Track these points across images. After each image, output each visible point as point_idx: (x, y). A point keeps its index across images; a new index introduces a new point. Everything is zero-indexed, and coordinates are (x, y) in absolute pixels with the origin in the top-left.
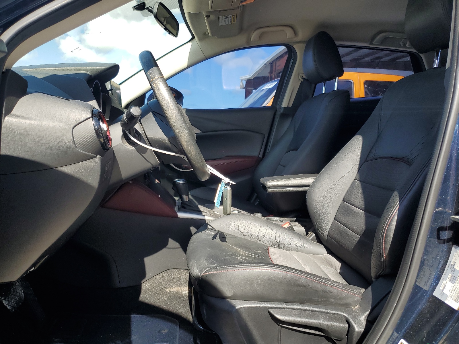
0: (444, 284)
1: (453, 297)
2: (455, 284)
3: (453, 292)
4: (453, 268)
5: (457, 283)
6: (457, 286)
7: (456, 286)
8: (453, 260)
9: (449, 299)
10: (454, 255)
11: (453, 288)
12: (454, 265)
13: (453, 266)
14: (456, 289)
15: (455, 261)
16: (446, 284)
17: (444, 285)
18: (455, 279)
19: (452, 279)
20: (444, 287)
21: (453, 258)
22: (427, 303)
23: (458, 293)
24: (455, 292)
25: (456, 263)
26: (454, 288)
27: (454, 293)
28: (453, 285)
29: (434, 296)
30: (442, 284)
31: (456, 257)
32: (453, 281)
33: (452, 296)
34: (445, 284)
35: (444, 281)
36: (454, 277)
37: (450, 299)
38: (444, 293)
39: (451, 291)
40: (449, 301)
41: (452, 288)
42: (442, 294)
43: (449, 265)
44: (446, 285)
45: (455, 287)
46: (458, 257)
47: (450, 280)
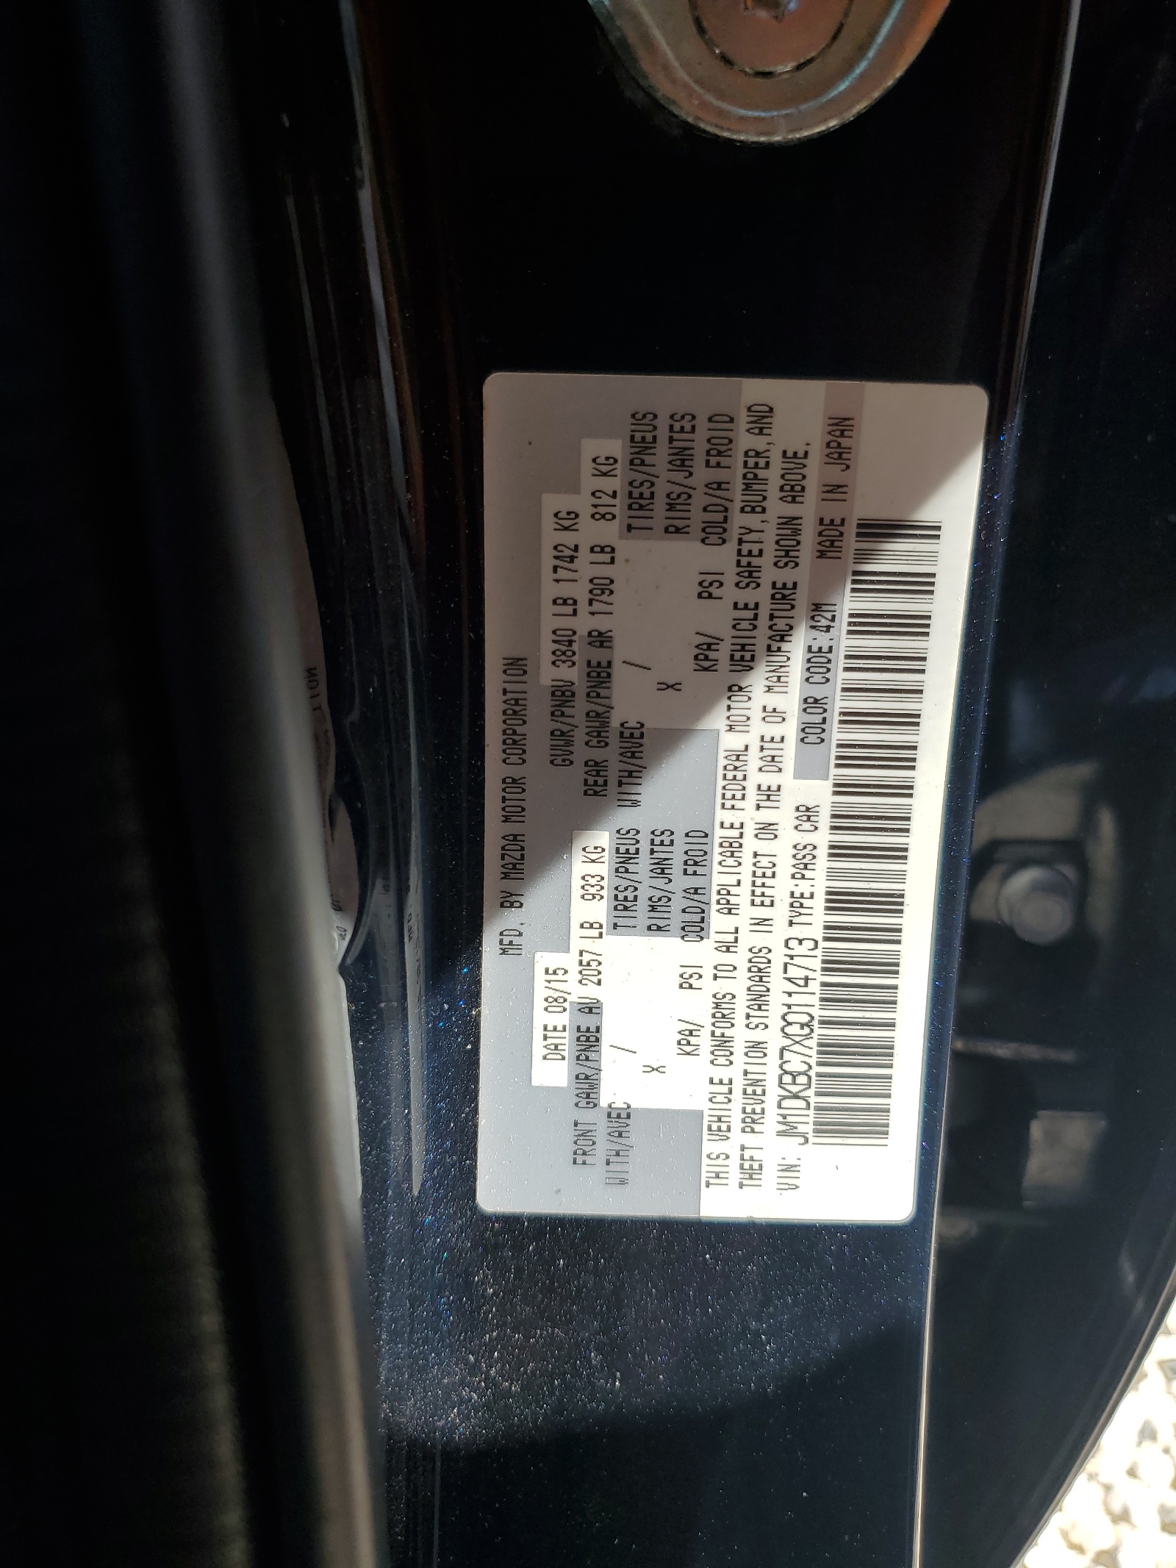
0: (555, 1003)
1: (773, 1092)
2: (718, 921)
3: (740, 1036)
4: (599, 721)
5: (742, 897)
6: (759, 940)
7: (748, 939)
8: (549, 620)
9: (732, 1147)
10: (550, 536)
11: (723, 986)
12: (600, 675)
13: (580, 707)
14: (777, 982)
15: (584, 624)
16: (591, 992)
17: (563, 1019)
18: (696, 862)
19: (647, 886)
20: (588, 1041)
21: (550, 590)
22: (474, 1369)
23: (816, 1012)
24: (775, 1023)
25: (621, 651)
26: (739, 985)
27: (774, 1039)
28: (702, 953)
29: (511, 1222)
30: (541, 1018)
31: (584, 556)
32: (678, 903)
33: (754, 1087)
34: (578, 992)
35: (545, 960)
36: (661, 839)
37: (749, 1140)
38: (621, 1118)
39: (704, 1041)
40: (751, 1172)
41: (709, 986)
42: (603, 1147)
43: (515, 710)
44: (591, 1008)
45: (740, 958)
46: (625, 548)
47: (622, 904)
